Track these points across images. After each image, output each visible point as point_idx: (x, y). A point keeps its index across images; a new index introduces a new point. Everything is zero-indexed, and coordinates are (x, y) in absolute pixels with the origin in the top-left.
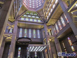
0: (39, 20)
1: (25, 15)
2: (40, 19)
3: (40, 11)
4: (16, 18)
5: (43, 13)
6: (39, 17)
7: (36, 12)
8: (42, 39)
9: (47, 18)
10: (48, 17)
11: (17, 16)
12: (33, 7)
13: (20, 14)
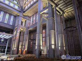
0: (16, 5)
2: (18, 5)
5: (23, 1)
8: (14, 26)
9: (26, 8)
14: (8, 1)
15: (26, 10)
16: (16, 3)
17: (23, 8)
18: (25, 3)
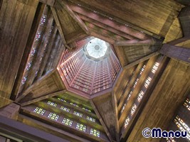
1: (52, 101)
2: (98, 126)
3: (104, 100)
4: (17, 100)
6: (97, 121)
7: (88, 103)
10: (128, 120)
11: (25, 94)
12: (84, 90)
13: (37, 93)
14: (71, 119)
15: (126, 132)
16: (94, 121)
17: (114, 129)
18: (120, 114)
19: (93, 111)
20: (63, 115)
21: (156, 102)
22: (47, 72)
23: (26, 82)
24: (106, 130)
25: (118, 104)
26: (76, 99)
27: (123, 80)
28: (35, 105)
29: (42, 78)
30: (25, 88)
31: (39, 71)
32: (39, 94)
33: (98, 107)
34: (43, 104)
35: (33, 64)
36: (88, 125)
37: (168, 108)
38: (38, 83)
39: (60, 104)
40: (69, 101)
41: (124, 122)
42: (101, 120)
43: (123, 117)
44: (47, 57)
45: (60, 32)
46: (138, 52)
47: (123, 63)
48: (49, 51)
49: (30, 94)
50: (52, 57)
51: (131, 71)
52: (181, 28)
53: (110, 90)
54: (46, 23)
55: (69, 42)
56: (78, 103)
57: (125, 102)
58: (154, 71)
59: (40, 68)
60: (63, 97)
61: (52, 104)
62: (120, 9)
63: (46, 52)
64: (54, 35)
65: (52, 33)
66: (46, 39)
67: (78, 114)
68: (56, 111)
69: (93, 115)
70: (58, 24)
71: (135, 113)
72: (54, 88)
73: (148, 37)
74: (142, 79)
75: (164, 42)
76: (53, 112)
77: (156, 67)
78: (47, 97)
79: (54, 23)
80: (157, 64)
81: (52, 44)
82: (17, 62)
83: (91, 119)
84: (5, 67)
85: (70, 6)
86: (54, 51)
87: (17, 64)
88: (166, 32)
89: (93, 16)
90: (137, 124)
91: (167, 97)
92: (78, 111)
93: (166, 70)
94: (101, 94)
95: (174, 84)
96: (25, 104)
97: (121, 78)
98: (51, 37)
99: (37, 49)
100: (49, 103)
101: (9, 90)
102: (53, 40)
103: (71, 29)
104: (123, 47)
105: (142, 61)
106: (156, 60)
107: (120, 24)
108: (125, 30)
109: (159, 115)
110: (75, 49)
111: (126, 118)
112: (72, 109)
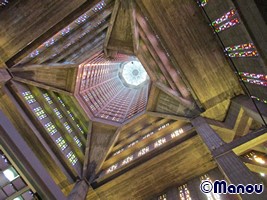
1: (50, 96)
2: (80, 154)
3: (104, 131)
4: (12, 69)
5: (107, 145)
6: (83, 148)
7: (87, 123)
9: (109, 171)
10: (115, 167)
11: (26, 69)
12: (91, 107)
13: (40, 77)
14: (57, 128)
15: (105, 178)
16: (80, 145)
17: (95, 168)
18: (111, 155)
19: (85, 135)
20: (51, 117)
21: (154, 167)
22: (66, 63)
23: (35, 57)
24: (86, 163)
25: (117, 144)
26: (77, 110)
27: (137, 123)
28: (29, 88)
29: (55, 64)
30: (30, 62)
31: (59, 55)
32: (41, 79)
33: (94, 134)
34: (37, 93)
35: (56, 43)
36: (71, 146)
37: (162, 181)
38: (47, 67)
39: (56, 104)
40: (67, 108)
41: (109, 167)
42: (87, 149)
43: (111, 161)
44: (77, 47)
45: (109, 31)
46: (171, 106)
47: (149, 106)
48: (84, 42)
49: (31, 73)
50: (82, 50)
51: (152, 121)
52: (227, 112)
53: (118, 125)
54: (100, 12)
55: (110, 48)
56: (76, 115)
57: (124, 147)
58: (173, 136)
59: (62, 53)
60: (65, 99)
61: (48, 99)
62: (183, 52)
63: (80, 41)
64: (100, 30)
65: (100, 26)
66: (88, 28)
67: (68, 128)
68: (48, 109)
69: (83, 138)
70: (112, 22)
71: (126, 165)
72: (61, 83)
73: (191, 98)
74: (157, 135)
75: (202, 115)
76: (43, 108)
77: (178, 133)
78: (48, 88)
79: (109, 17)
80: (181, 131)
81: (91, 37)
82: (40, 30)
83: (78, 142)
84: (24, 26)
85: (137, 12)
86: (89, 46)
87: (40, 32)
88: (211, 106)
89: (153, 40)
90: (120, 177)
91: (168, 170)
92: (70, 124)
93: (186, 142)
94: (106, 123)
95: (184, 161)
96: (18, 79)
97: (137, 121)
98: (96, 29)
99: (72, 32)
100: (45, 95)
101: (12, 53)
102: (95, 33)
103: (122, 36)
104: (161, 91)
105: (169, 117)
106: (183, 126)
107: (172, 67)
108: (174, 75)
109: (149, 182)
110: (111, 59)
111: (114, 164)
112: (66, 118)
